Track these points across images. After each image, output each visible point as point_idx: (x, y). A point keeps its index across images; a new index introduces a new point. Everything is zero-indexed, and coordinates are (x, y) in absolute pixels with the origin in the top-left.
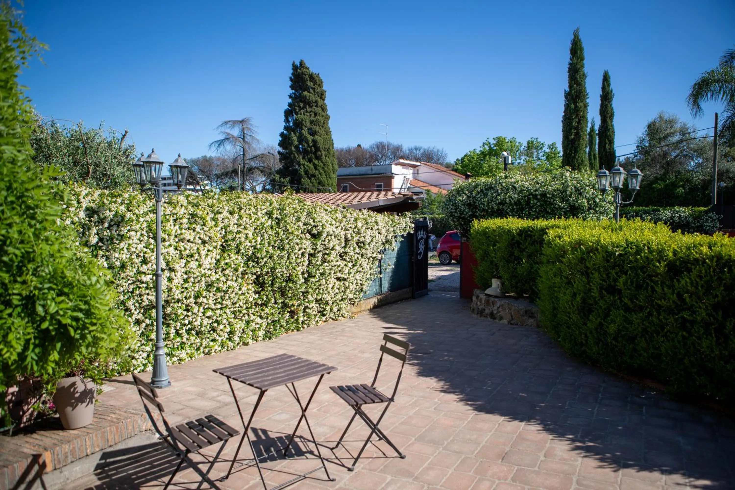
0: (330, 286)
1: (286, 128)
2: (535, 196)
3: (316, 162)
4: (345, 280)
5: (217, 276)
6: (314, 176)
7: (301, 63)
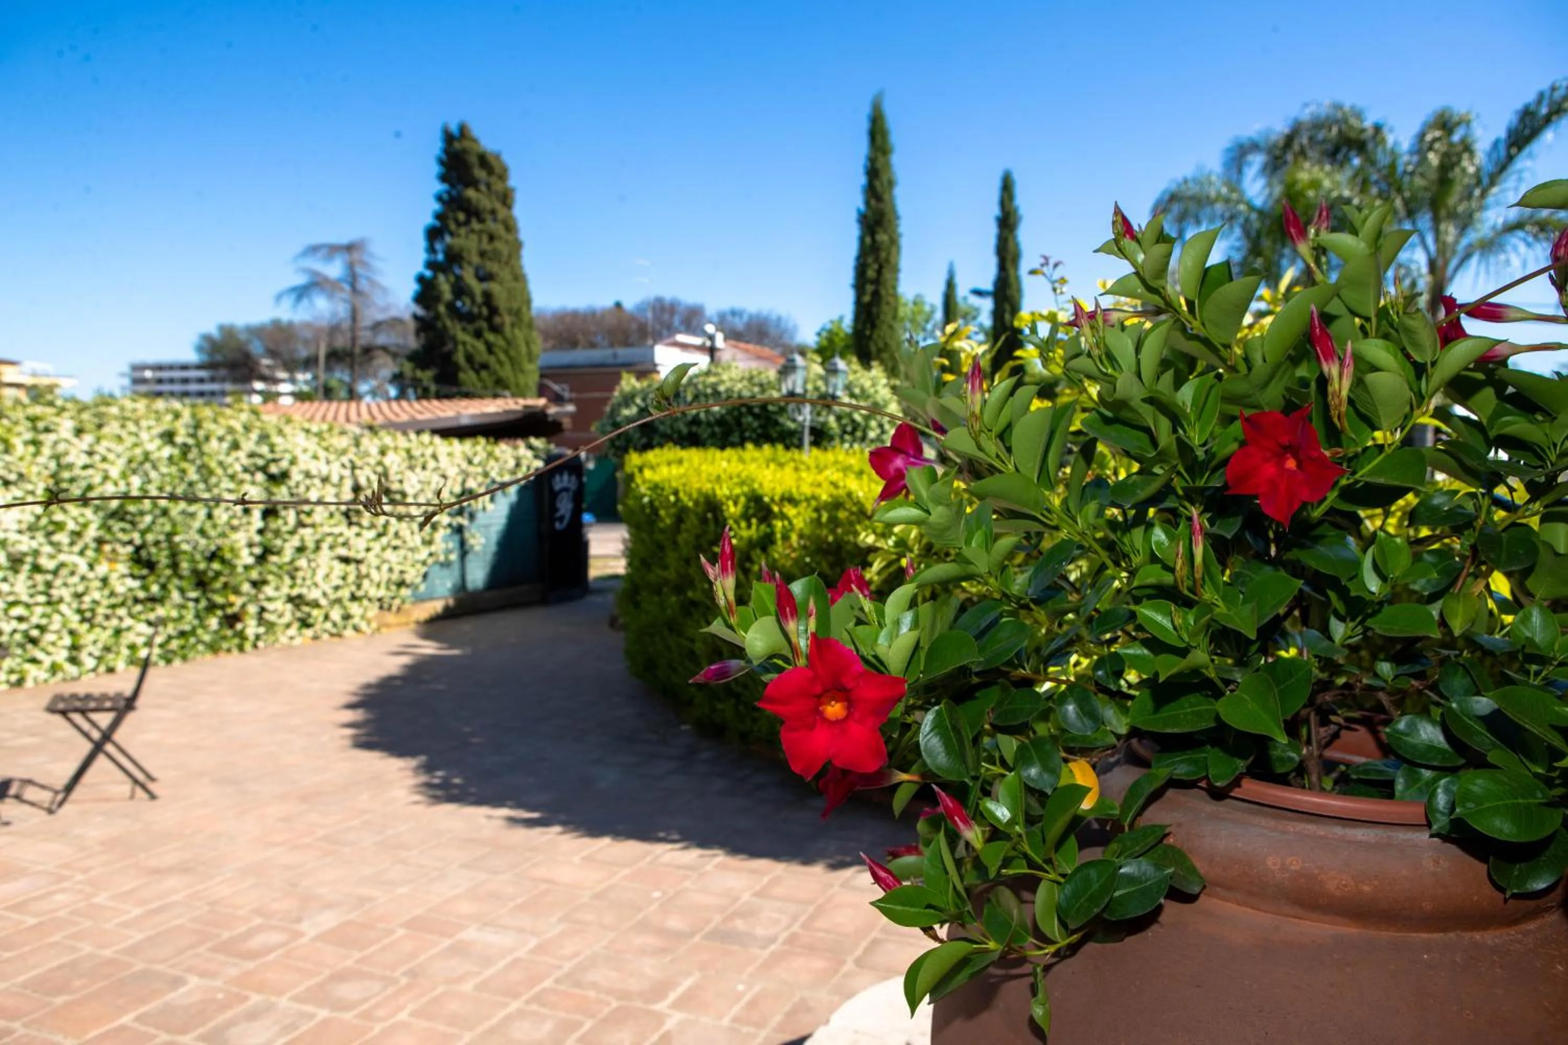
0: (321, 573)
1: (430, 265)
2: (750, 409)
3: (491, 337)
4: (358, 562)
5: (34, 544)
6: (485, 366)
7: (463, 129)
